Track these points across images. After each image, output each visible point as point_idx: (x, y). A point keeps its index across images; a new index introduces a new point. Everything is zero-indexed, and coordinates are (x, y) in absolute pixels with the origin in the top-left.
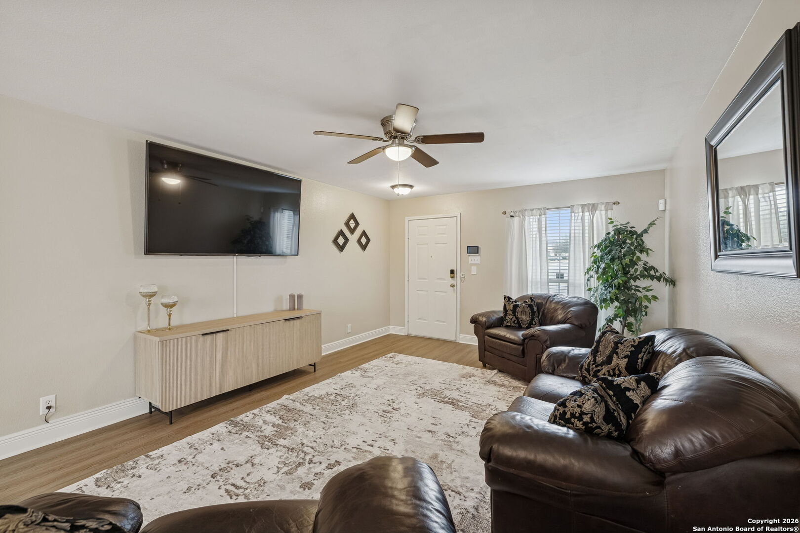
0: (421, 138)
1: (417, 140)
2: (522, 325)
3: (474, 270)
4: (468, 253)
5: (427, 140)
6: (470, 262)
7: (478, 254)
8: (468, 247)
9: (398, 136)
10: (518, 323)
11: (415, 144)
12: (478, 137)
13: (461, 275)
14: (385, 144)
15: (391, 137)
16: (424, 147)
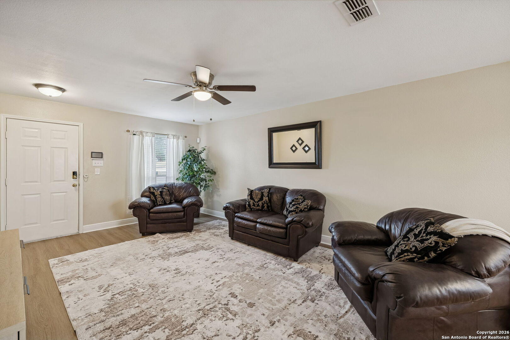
0: (217, 86)
1: (215, 88)
2: (166, 202)
3: (97, 171)
4: (92, 157)
5: (221, 88)
6: (94, 165)
7: (102, 159)
8: (92, 153)
9: (201, 85)
10: (165, 202)
11: (213, 90)
12: (252, 88)
13: (85, 176)
14: (193, 89)
15: (197, 85)
16: (219, 92)
